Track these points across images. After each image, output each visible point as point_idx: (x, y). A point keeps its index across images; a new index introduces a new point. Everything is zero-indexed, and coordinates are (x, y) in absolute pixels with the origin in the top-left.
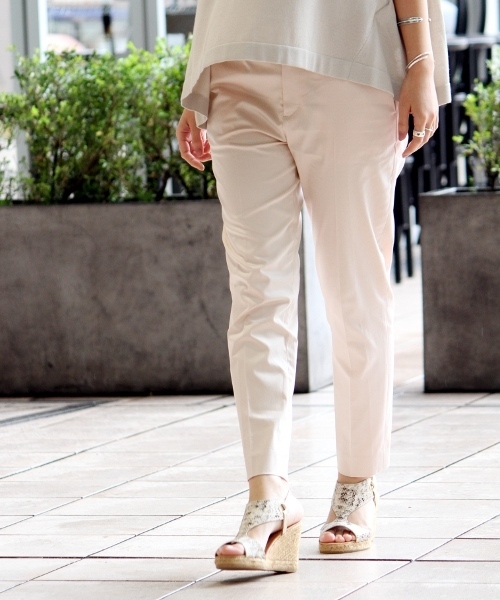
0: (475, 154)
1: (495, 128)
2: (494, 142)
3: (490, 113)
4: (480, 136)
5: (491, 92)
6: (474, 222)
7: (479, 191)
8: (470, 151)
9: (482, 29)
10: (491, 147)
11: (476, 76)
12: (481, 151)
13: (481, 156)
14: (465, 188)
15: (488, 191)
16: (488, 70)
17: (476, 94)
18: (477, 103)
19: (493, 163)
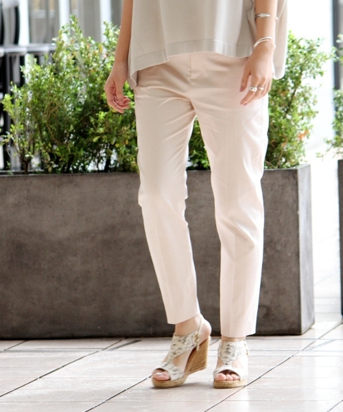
0: (12, 142)
1: (28, 122)
2: (27, 133)
3: (24, 110)
4: (16, 128)
5: (24, 92)
6: (11, 200)
7: (15, 173)
8: (7, 141)
9: (16, 41)
10: (25, 137)
11: (12, 79)
12: (16, 140)
13: (17, 144)
14: (4, 171)
15: (23, 173)
16: (22, 74)
17: (12, 94)
18: (13, 101)
19: (26, 150)
